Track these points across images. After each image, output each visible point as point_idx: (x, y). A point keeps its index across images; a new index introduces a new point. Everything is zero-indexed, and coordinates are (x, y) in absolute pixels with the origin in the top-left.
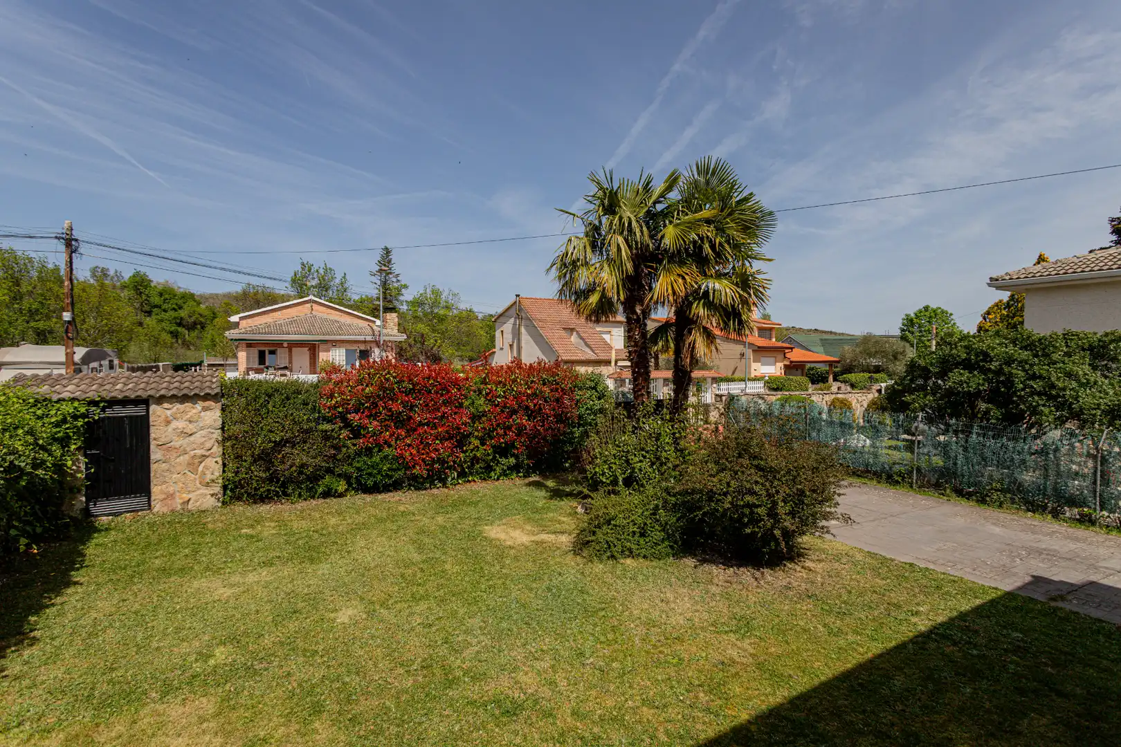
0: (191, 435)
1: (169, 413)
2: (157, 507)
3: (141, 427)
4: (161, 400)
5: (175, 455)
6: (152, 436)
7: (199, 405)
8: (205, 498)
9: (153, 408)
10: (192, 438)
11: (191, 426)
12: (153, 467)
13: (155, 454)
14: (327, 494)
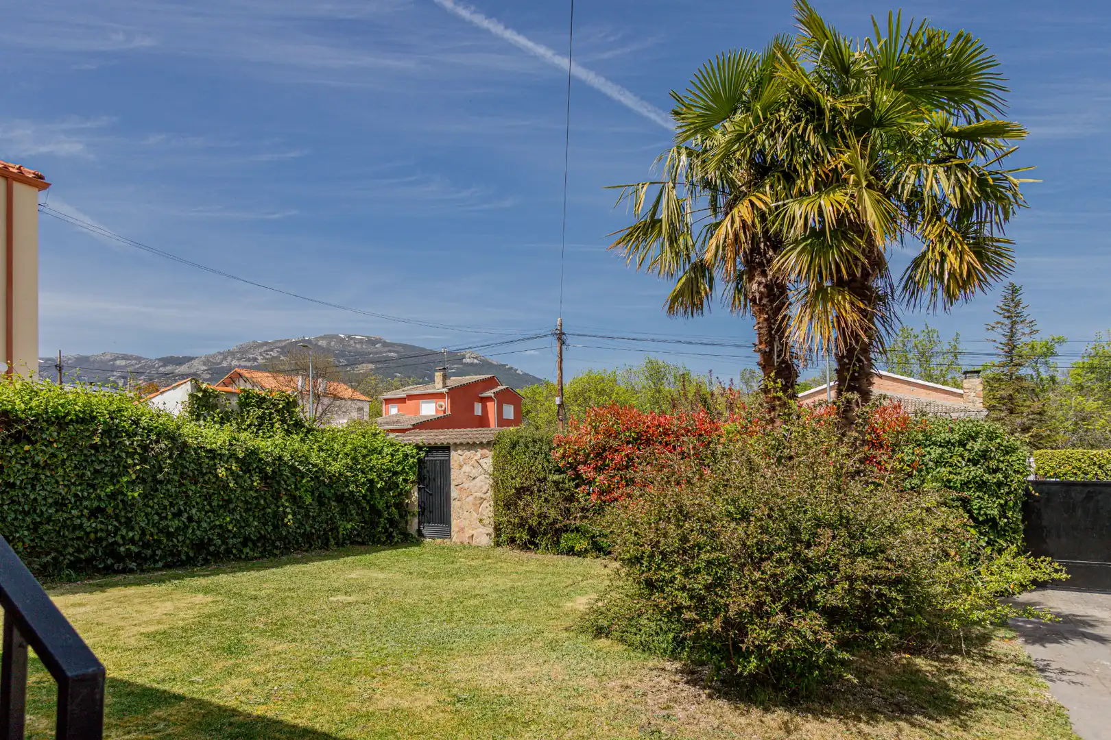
0: (474, 478)
1: (461, 458)
2: (455, 538)
3: (445, 467)
4: (457, 446)
5: (465, 495)
6: (452, 477)
7: (480, 452)
8: (483, 536)
9: (453, 453)
10: (474, 482)
11: (474, 471)
12: (453, 503)
13: (454, 493)
14: (571, 551)
